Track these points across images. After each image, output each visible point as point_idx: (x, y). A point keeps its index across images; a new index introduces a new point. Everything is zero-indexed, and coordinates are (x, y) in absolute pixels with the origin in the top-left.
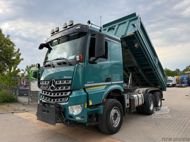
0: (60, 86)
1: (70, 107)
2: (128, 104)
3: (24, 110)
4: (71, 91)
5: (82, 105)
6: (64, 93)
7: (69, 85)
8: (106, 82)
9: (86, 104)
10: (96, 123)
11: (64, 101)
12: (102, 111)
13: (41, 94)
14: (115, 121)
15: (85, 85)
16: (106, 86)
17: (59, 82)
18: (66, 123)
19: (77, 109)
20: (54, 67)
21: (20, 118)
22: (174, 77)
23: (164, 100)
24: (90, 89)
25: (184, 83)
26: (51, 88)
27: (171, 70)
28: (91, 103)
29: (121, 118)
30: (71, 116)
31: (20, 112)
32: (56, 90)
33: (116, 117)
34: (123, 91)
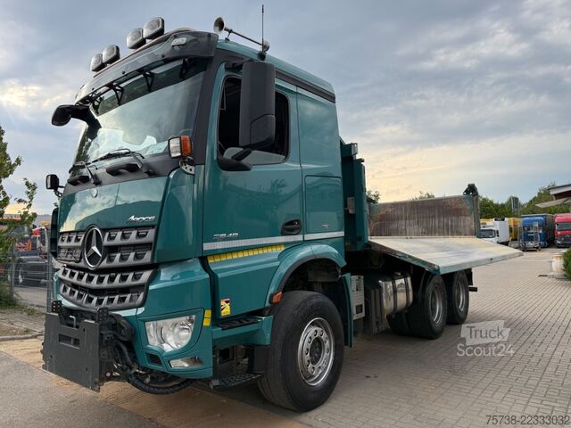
0: (117, 252)
1: (150, 326)
2: (361, 305)
3: (27, 331)
4: (155, 267)
5: (194, 317)
6: (131, 275)
7: (147, 246)
8: (283, 234)
9: (208, 313)
10: (248, 378)
11: (131, 304)
12: (268, 336)
13: (61, 280)
14: (316, 367)
15: (204, 244)
16: (283, 249)
17: (114, 238)
18: (136, 382)
19: (176, 330)
20: (98, 183)
21: (8, 358)
22: (503, 220)
23: (475, 290)
24: (224, 259)
25: (531, 239)
26: (88, 258)
27: (495, 202)
28: (226, 310)
29: (335, 356)
30: (155, 358)
31: (10, 339)
32: (105, 264)
33: (319, 353)
34: (343, 263)
